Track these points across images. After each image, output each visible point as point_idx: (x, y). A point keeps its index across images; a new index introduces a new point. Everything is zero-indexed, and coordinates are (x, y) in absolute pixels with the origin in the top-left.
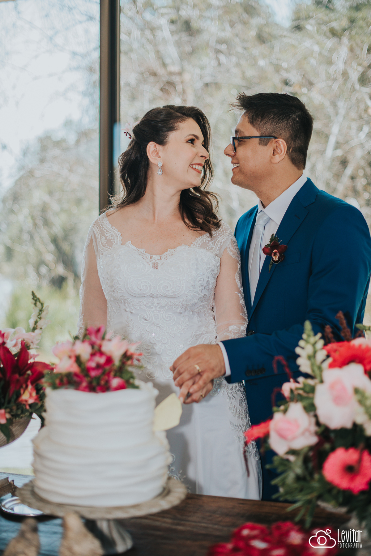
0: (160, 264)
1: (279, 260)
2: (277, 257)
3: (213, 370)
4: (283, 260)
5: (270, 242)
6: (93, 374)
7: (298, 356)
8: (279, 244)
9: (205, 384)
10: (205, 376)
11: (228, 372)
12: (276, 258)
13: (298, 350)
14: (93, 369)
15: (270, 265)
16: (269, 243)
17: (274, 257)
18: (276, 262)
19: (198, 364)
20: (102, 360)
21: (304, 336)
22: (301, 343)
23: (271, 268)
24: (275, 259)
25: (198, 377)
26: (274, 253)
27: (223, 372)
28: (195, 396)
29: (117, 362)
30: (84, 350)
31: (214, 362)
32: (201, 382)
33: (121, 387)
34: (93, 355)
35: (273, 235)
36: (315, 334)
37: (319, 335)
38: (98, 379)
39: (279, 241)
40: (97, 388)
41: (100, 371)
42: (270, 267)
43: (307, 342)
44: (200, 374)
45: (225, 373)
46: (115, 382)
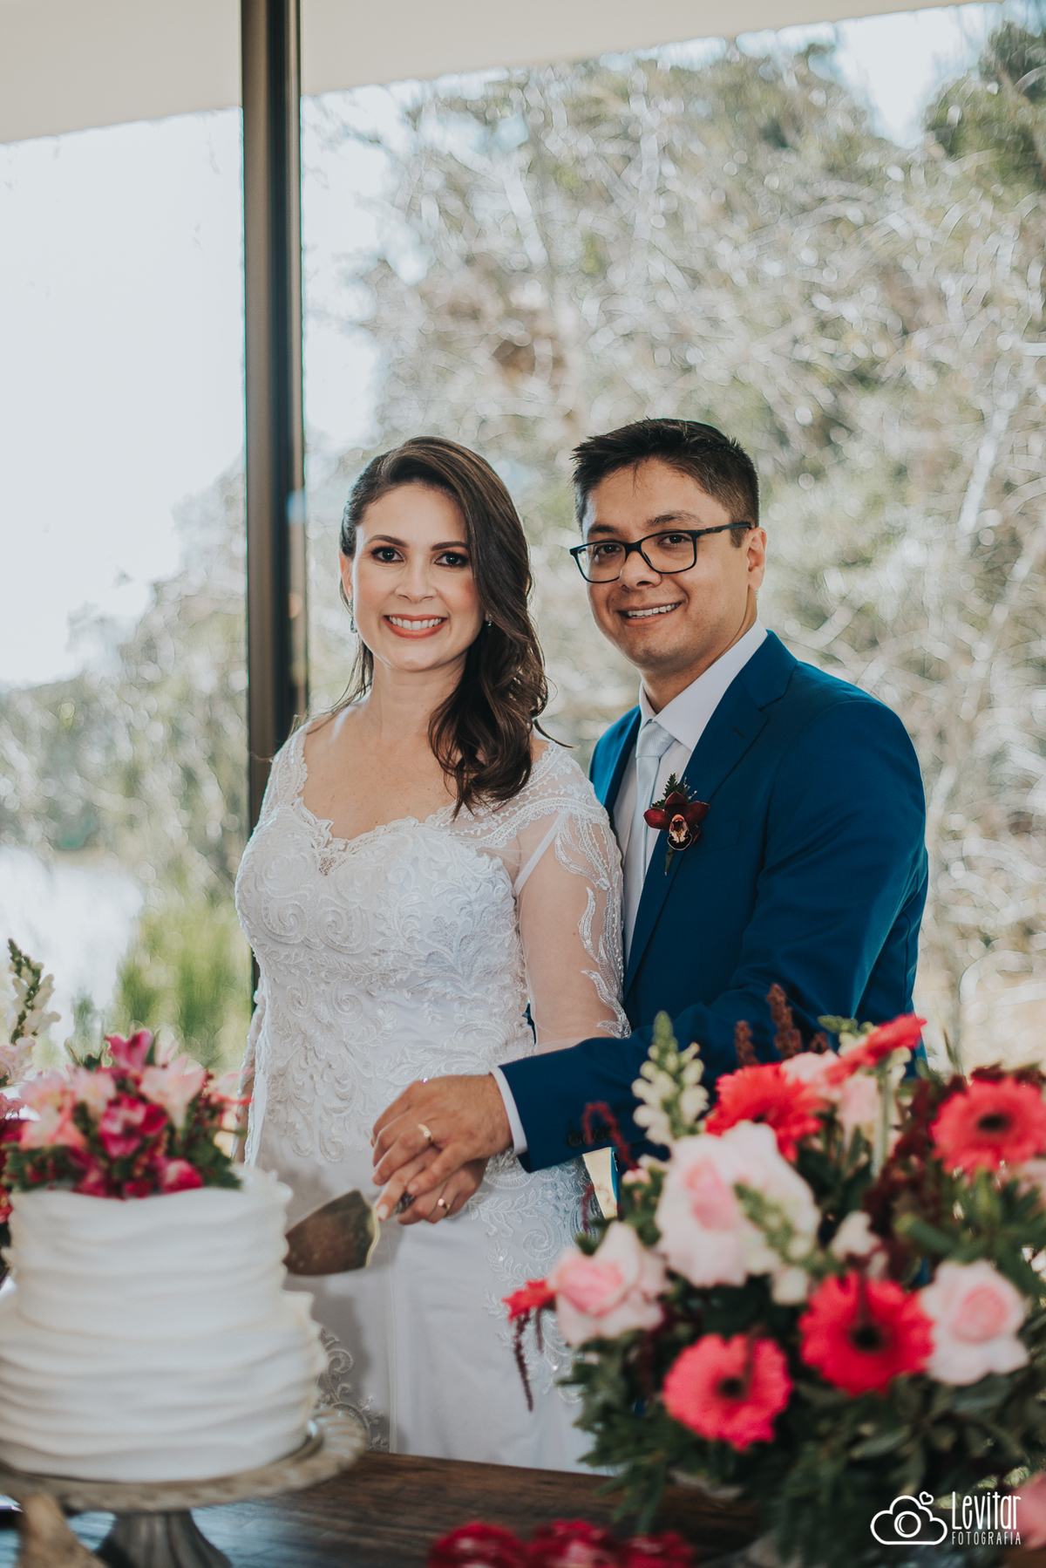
0: (337, 863)
1: (686, 841)
2: (683, 833)
3: (471, 1135)
4: (697, 840)
5: (666, 795)
6: (116, 1150)
7: (641, 1102)
8: (690, 801)
9: (448, 1173)
10: (447, 1153)
11: (520, 1141)
12: (678, 837)
13: (639, 1088)
14: (115, 1138)
15: (669, 854)
16: (664, 798)
17: (674, 834)
18: (681, 845)
19: (427, 1124)
20: (138, 1116)
21: (653, 1052)
22: (647, 1069)
23: (671, 862)
24: (676, 839)
25: (430, 1153)
26: (674, 822)
27: (501, 1141)
28: (422, 1205)
29: (179, 1120)
30: (97, 1090)
31: (471, 1117)
32: (436, 1168)
33: (185, 1184)
34: (113, 1104)
35: (672, 778)
36: (682, 1047)
37: (694, 1048)
38: (129, 1162)
39: (690, 792)
40: (127, 1186)
41: (134, 1144)
42: (668, 859)
43: (661, 1066)
44: (434, 1146)
45: (511, 1144)
46: (174, 1170)
